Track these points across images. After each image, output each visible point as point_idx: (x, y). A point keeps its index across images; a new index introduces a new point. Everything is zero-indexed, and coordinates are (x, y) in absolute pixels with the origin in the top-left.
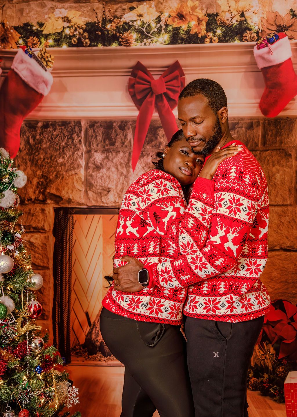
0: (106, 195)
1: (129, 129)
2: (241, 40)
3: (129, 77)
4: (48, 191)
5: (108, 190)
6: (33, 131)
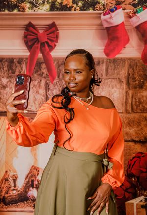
1: (23, 63)
2: (94, 10)
3: (24, 31)
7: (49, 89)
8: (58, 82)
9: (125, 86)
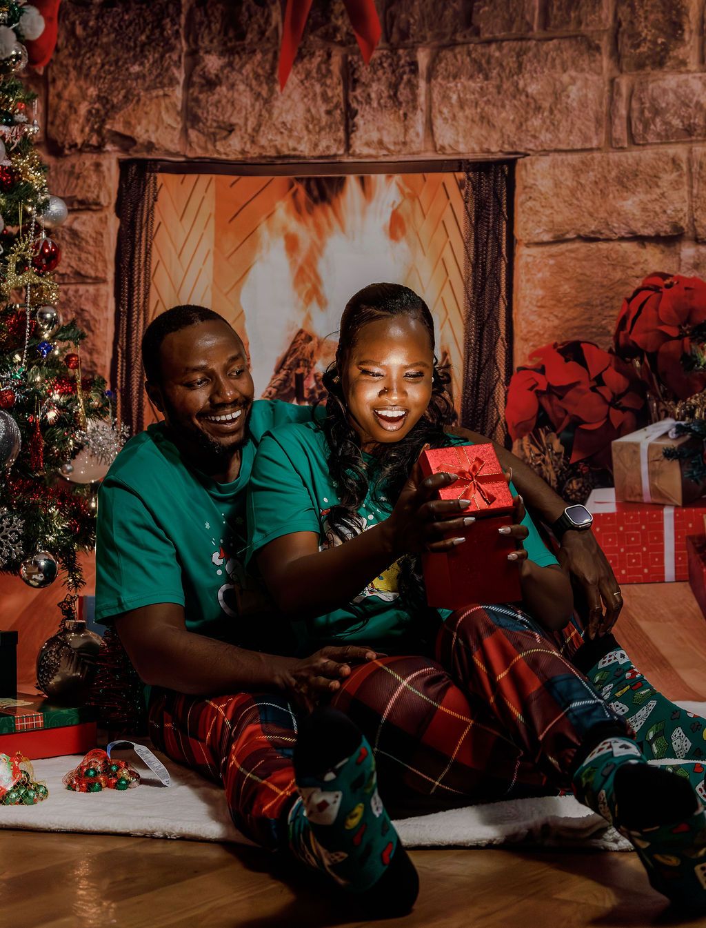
0: (225, 138)
1: (274, 2)
4: (108, 127)
5: (229, 129)
6: (83, 11)
7: (356, 81)
8: (387, 57)
9: (604, 60)
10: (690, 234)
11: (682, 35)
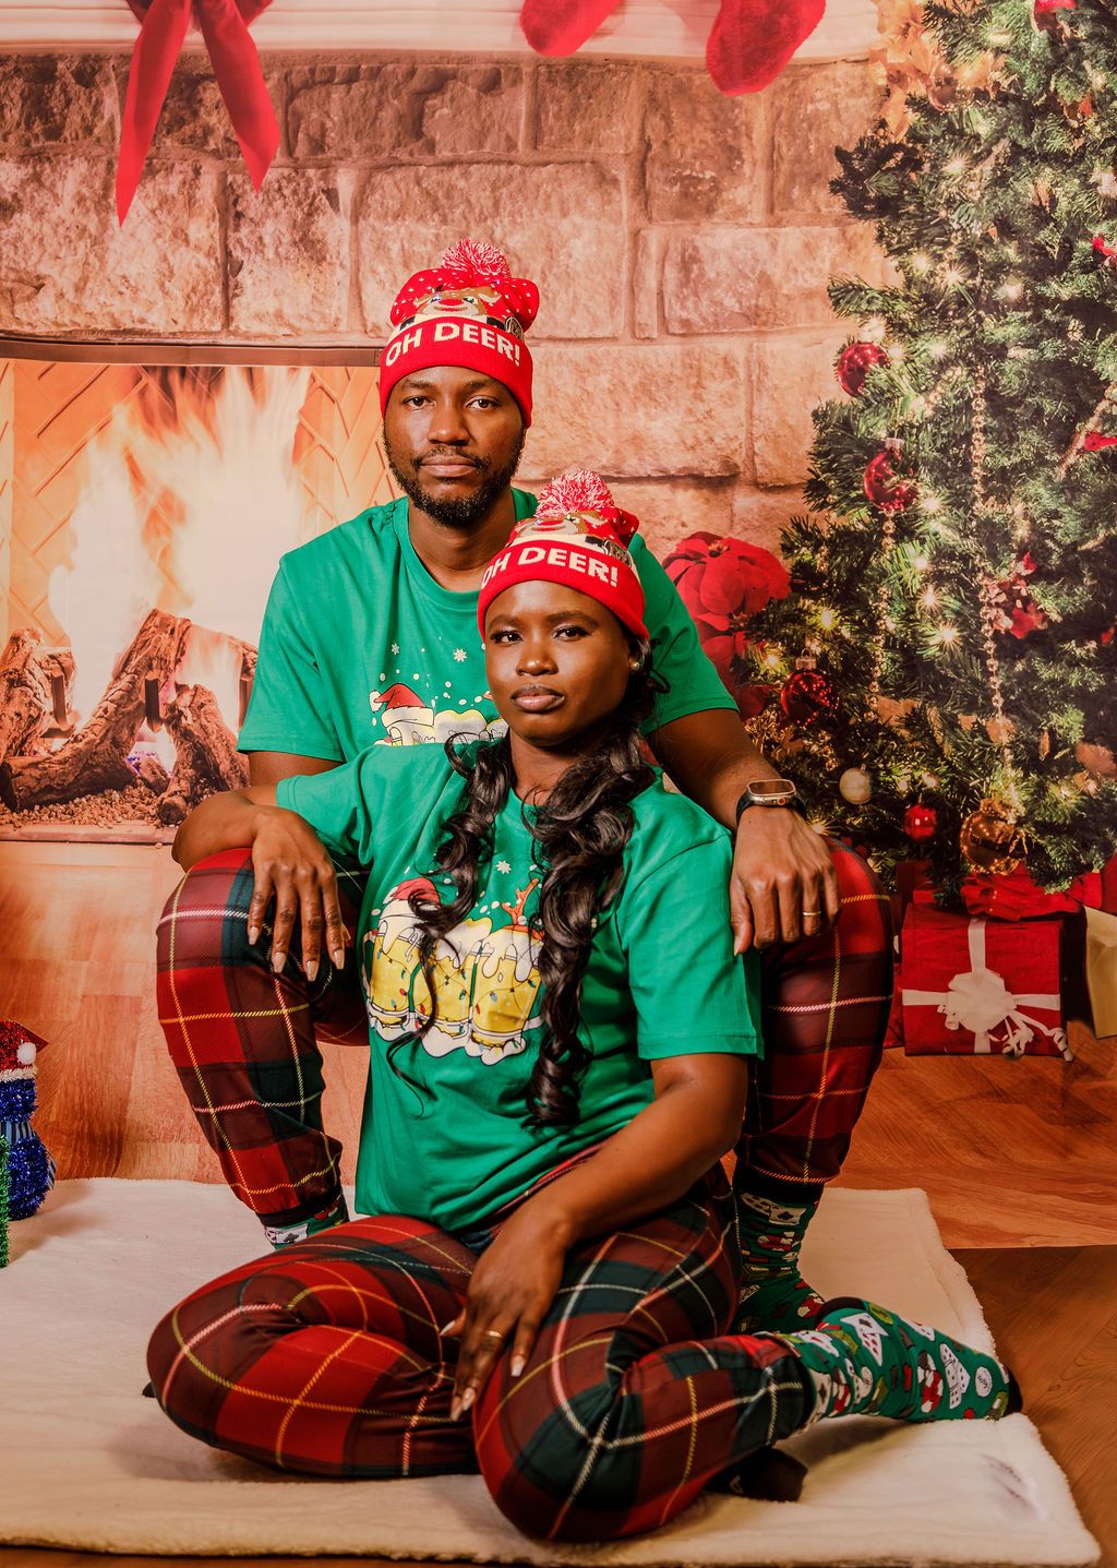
0: (29, 299)
1: (107, 81)
5: (36, 283)
7: (239, 215)
8: (289, 180)
9: (624, 201)
10: (748, 475)
11: (740, 167)
